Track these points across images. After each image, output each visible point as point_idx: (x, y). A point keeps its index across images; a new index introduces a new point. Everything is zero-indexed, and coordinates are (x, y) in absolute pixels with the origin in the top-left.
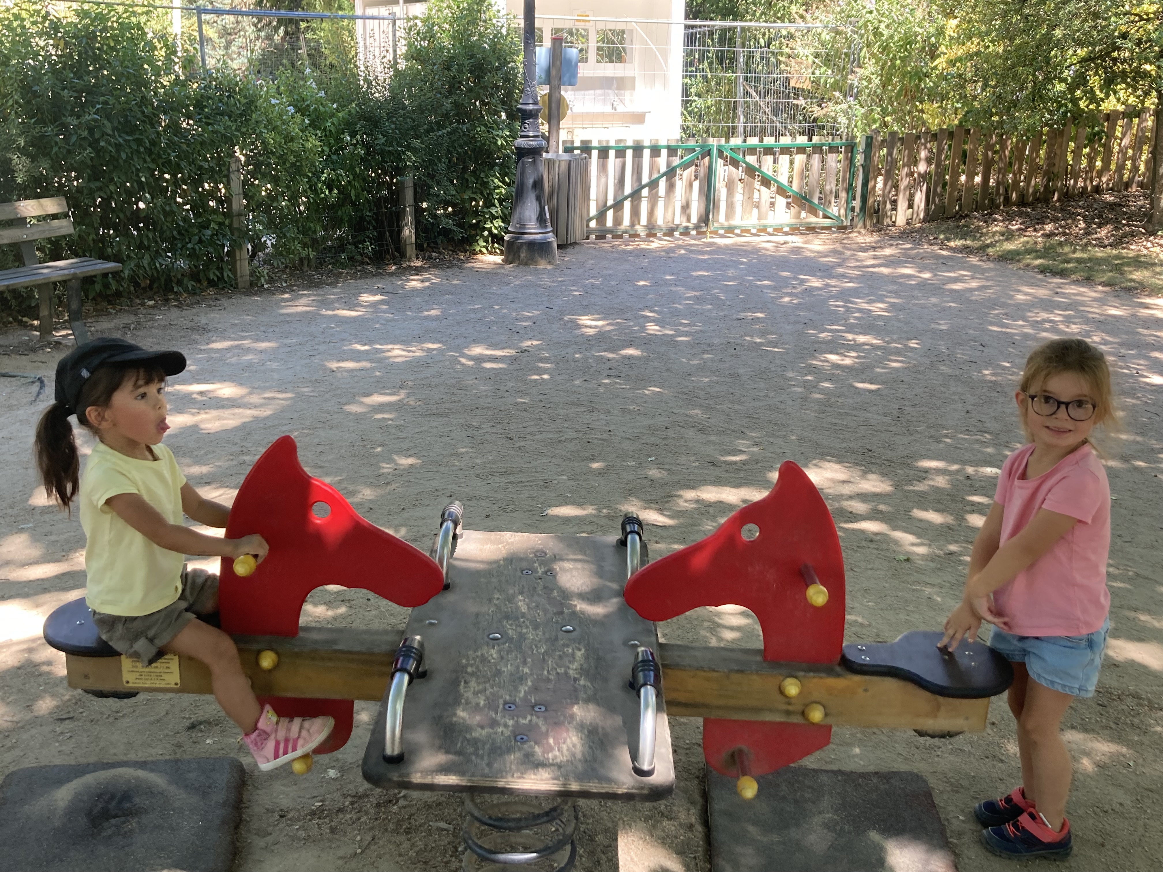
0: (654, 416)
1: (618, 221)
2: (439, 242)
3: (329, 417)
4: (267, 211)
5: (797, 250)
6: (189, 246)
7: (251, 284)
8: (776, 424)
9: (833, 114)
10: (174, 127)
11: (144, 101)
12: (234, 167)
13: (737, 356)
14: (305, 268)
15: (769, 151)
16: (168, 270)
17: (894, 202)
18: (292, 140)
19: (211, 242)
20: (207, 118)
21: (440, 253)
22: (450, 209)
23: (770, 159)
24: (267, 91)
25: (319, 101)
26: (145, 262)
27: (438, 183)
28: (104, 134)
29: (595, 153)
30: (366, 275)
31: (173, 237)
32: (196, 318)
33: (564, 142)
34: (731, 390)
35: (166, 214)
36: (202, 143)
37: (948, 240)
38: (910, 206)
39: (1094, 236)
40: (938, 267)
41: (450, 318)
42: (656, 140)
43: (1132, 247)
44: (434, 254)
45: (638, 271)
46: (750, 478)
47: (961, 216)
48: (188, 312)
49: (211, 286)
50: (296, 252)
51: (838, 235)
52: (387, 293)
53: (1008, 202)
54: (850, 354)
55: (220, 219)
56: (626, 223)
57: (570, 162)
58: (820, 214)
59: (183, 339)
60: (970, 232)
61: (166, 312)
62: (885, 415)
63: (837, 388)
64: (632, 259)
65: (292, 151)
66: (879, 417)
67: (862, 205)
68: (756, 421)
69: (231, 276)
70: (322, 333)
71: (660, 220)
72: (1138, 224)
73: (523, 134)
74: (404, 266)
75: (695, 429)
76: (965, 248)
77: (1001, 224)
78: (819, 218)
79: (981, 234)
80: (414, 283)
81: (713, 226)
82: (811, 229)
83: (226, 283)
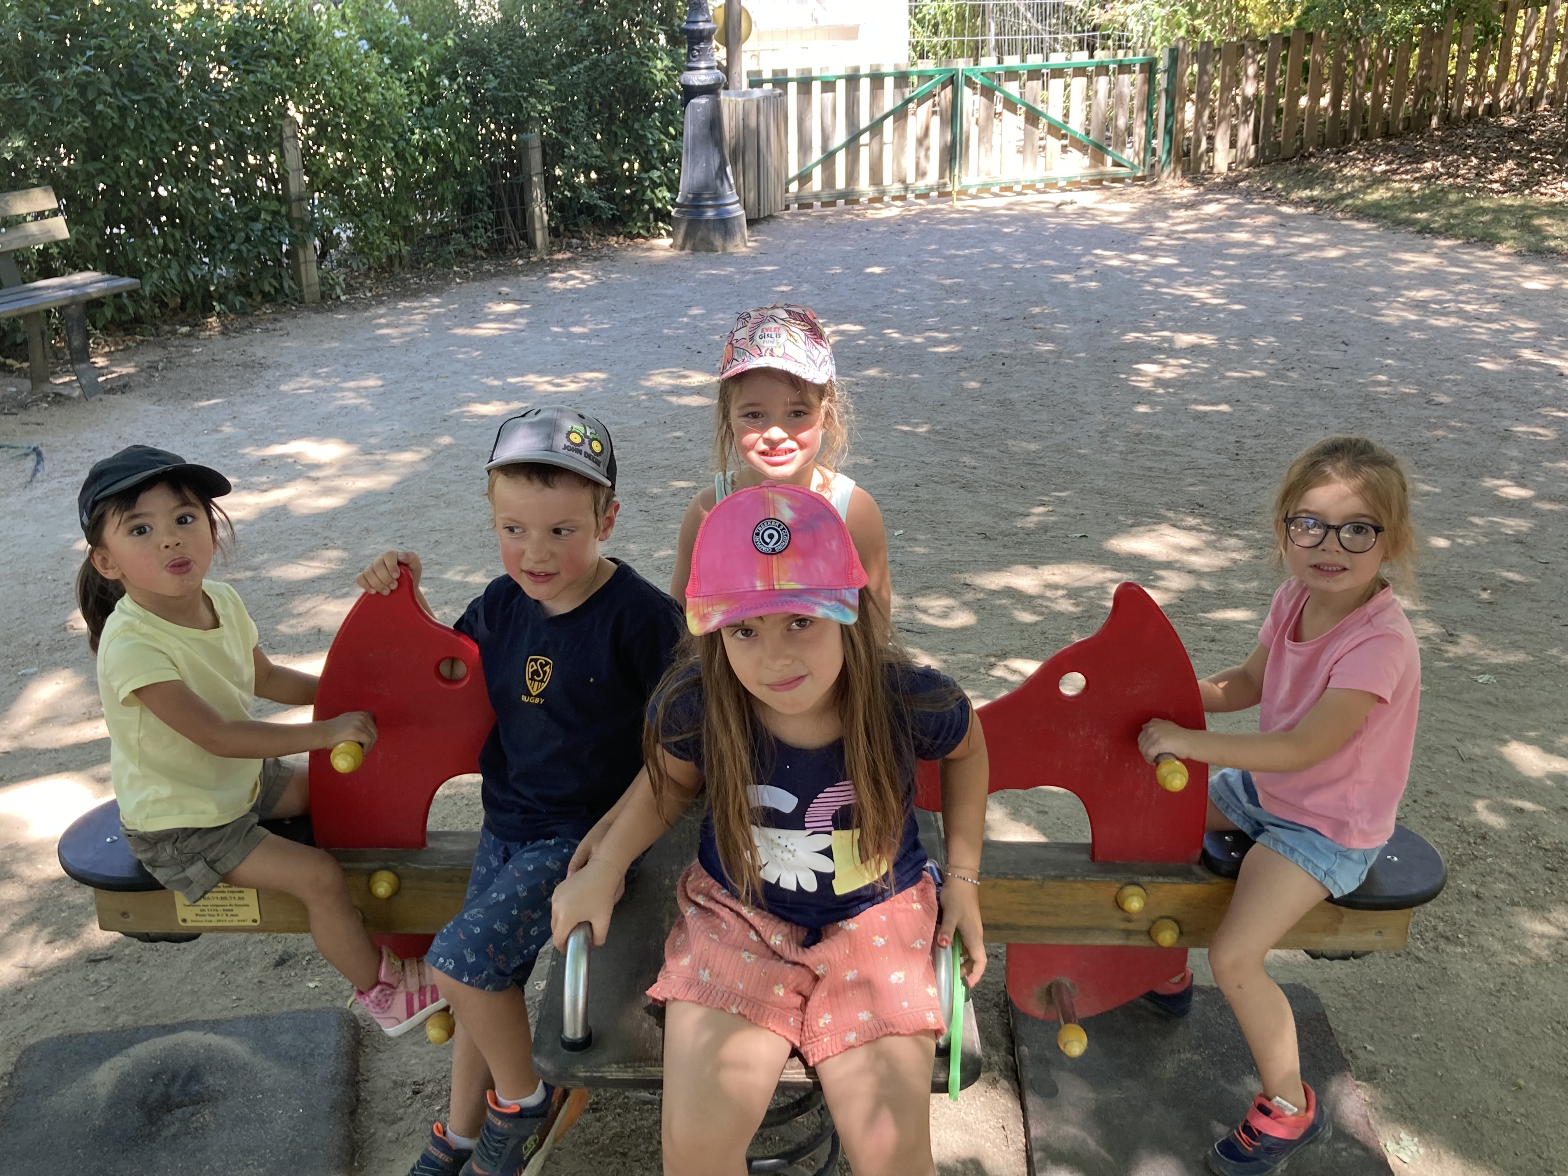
0: (897, 470)
1: (829, 180)
2: (581, 223)
3: (445, 490)
4: (338, 191)
5: (1084, 212)
6: (233, 246)
7: (323, 296)
8: (1068, 473)
9: (1121, 19)
10: (200, 77)
11: (155, 42)
12: (288, 132)
13: (1006, 374)
14: (397, 269)
15: (1034, 74)
16: (205, 281)
17: (1211, 139)
18: (367, 88)
19: (263, 239)
20: (246, 63)
21: (582, 239)
22: (593, 175)
23: (1036, 84)
24: (329, 20)
25: (402, 31)
26: (173, 273)
27: (576, 141)
28: (101, 93)
29: (792, 87)
30: (482, 275)
31: (210, 235)
32: (249, 350)
33: (749, 74)
34: (1003, 425)
35: (197, 203)
36: (242, 100)
37: (1288, 189)
38: (1233, 144)
39: (1490, 177)
40: (1281, 230)
41: (603, 335)
42: (878, 66)
43: (1542, 190)
44: (574, 241)
45: (863, 253)
46: (1039, 554)
47: (1303, 156)
48: (237, 341)
49: (267, 302)
50: (382, 248)
51: (1135, 189)
52: (513, 301)
53: (1366, 134)
54: (1171, 361)
55: (274, 206)
56: (840, 184)
57: (758, 102)
58: (1109, 160)
59: (233, 381)
60: (1318, 178)
61: (207, 342)
62: (1218, 452)
63: (1155, 414)
64: (853, 236)
65: (368, 105)
66: (1210, 456)
67: (1167, 146)
68: (1040, 469)
69: (294, 286)
70: (427, 364)
71: (887, 178)
72: (1550, 157)
73: (691, 65)
74: (534, 259)
75: (957, 485)
76: (1312, 200)
77: (1361, 164)
78: (1109, 168)
79: (1333, 180)
80: (552, 284)
81: (960, 183)
82: (1097, 182)
83: (287, 296)
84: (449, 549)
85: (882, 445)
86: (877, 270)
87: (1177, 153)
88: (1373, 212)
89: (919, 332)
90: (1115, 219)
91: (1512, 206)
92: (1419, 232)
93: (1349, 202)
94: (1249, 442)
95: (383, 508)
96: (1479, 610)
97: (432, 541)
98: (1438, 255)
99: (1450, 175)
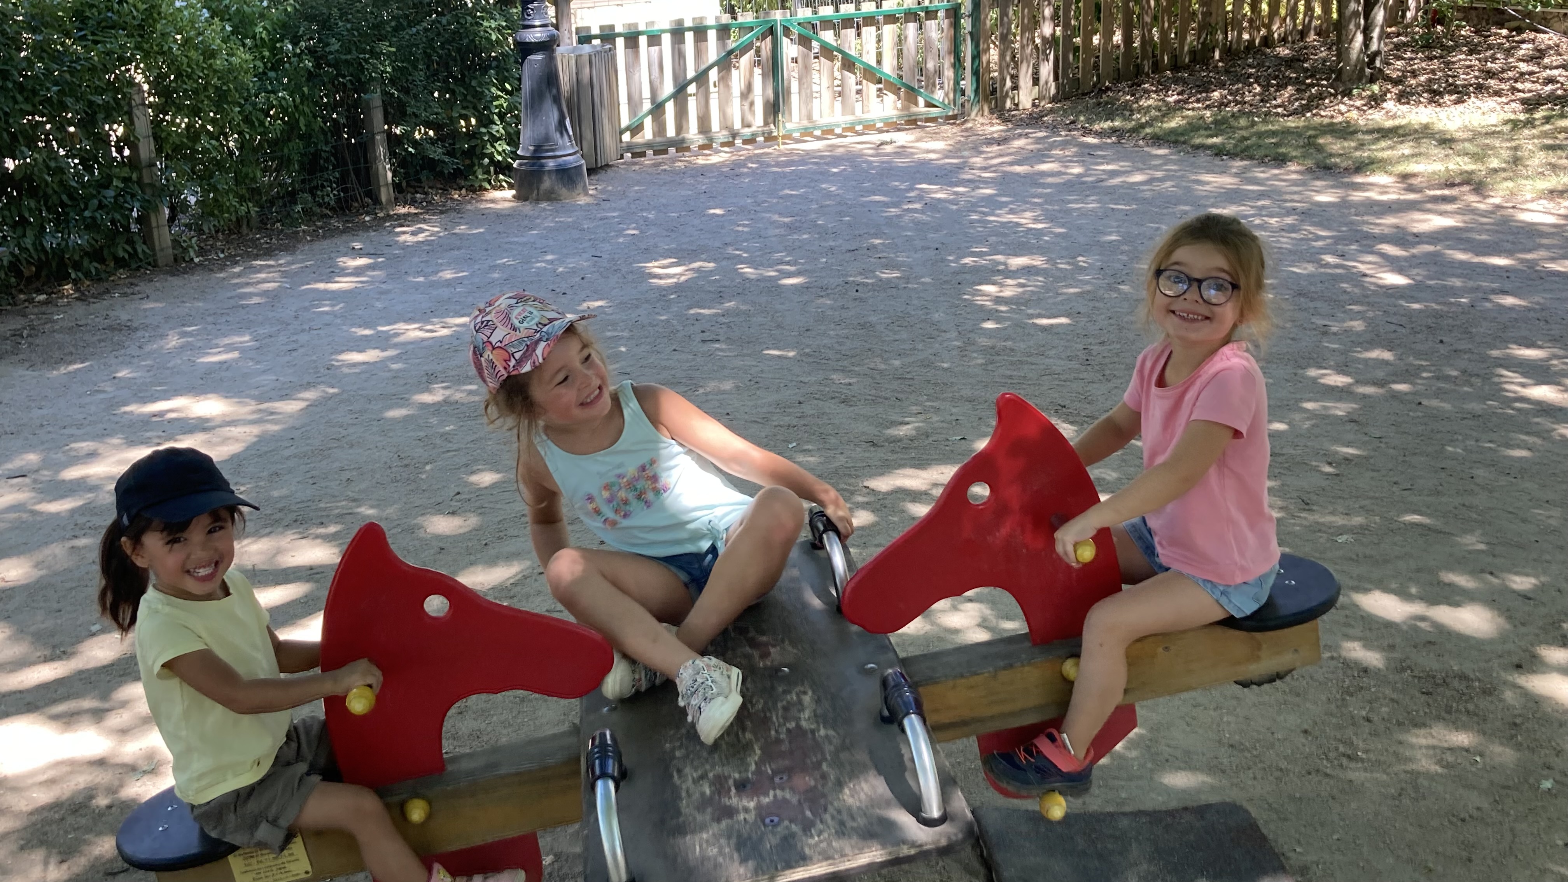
0: (779, 389)
1: (660, 128)
2: (424, 179)
3: (344, 433)
5: (902, 151)
6: (86, 214)
7: (176, 260)
8: (936, 384)
11: (3, 16)
12: (137, 100)
13: (861, 299)
14: (245, 230)
15: (848, 22)
16: (60, 250)
17: (1015, 78)
18: (213, 55)
19: (118, 206)
21: (426, 193)
22: (432, 133)
23: (851, 33)
26: (28, 242)
29: (620, 42)
30: (332, 233)
31: (63, 203)
32: (112, 314)
33: (578, 30)
34: (868, 346)
37: (1090, 121)
38: (1036, 81)
39: (1274, 102)
40: (1088, 159)
41: (465, 282)
42: (701, 18)
43: (1323, 113)
44: (418, 195)
45: (702, 196)
46: (925, 457)
47: (1100, 89)
48: (97, 306)
49: (121, 267)
50: (232, 209)
51: (946, 127)
52: (368, 255)
53: (1157, 67)
54: (1010, 282)
55: (125, 172)
56: (671, 132)
57: (590, 56)
58: (921, 101)
59: (103, 344)
60: (1117, 110)
61: (67, 309)
62: (1070, 358)
63: (1005, 329)
64: (688, 181)
65: (215, 71)
66: (1063, 363)
67: (975, 85)
68: (911, 382)
69: (148, 251)
70: (296, 317)
71: (715, 126)
72: (1325, 82)
73: (526, 23)
74: (381, 215)
75: (837, 400)
76: (1114, 131)
77: (1154, 96)
78: (921, 107)
79: (1132, 111)
80: (402, 238)
81: (784, 127)
82: (912, 122)
83: (141, 260)
84: (363, 486)
85: (759, 369)
86: (718, 211)
87: (985, 90)
88: (1173, 138)
89: (770, 266)
90: (933, 156)
91: (1298, 127)
92: (1216, 155)
93: (1148, 130)
94: (1096, 348)
95: (287, 453)
96: (1328, 482)
97: (344, 479)
98: (1236, 175)
99: (1237, 103)
